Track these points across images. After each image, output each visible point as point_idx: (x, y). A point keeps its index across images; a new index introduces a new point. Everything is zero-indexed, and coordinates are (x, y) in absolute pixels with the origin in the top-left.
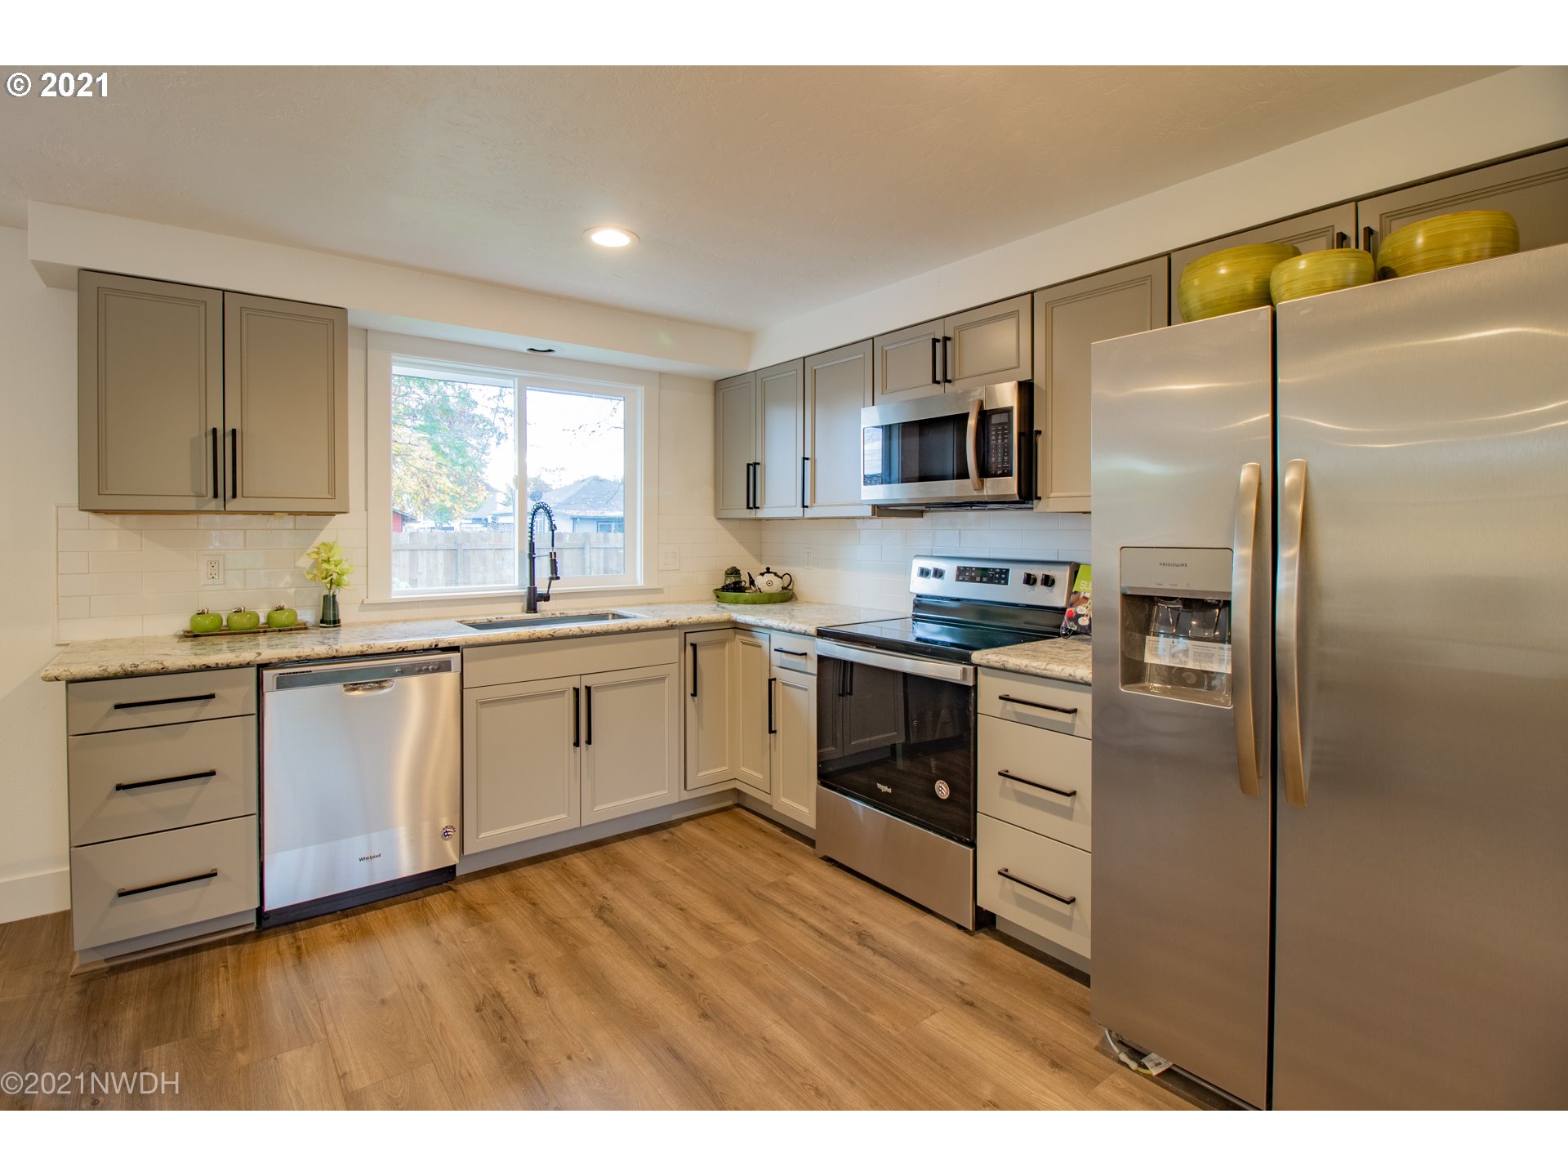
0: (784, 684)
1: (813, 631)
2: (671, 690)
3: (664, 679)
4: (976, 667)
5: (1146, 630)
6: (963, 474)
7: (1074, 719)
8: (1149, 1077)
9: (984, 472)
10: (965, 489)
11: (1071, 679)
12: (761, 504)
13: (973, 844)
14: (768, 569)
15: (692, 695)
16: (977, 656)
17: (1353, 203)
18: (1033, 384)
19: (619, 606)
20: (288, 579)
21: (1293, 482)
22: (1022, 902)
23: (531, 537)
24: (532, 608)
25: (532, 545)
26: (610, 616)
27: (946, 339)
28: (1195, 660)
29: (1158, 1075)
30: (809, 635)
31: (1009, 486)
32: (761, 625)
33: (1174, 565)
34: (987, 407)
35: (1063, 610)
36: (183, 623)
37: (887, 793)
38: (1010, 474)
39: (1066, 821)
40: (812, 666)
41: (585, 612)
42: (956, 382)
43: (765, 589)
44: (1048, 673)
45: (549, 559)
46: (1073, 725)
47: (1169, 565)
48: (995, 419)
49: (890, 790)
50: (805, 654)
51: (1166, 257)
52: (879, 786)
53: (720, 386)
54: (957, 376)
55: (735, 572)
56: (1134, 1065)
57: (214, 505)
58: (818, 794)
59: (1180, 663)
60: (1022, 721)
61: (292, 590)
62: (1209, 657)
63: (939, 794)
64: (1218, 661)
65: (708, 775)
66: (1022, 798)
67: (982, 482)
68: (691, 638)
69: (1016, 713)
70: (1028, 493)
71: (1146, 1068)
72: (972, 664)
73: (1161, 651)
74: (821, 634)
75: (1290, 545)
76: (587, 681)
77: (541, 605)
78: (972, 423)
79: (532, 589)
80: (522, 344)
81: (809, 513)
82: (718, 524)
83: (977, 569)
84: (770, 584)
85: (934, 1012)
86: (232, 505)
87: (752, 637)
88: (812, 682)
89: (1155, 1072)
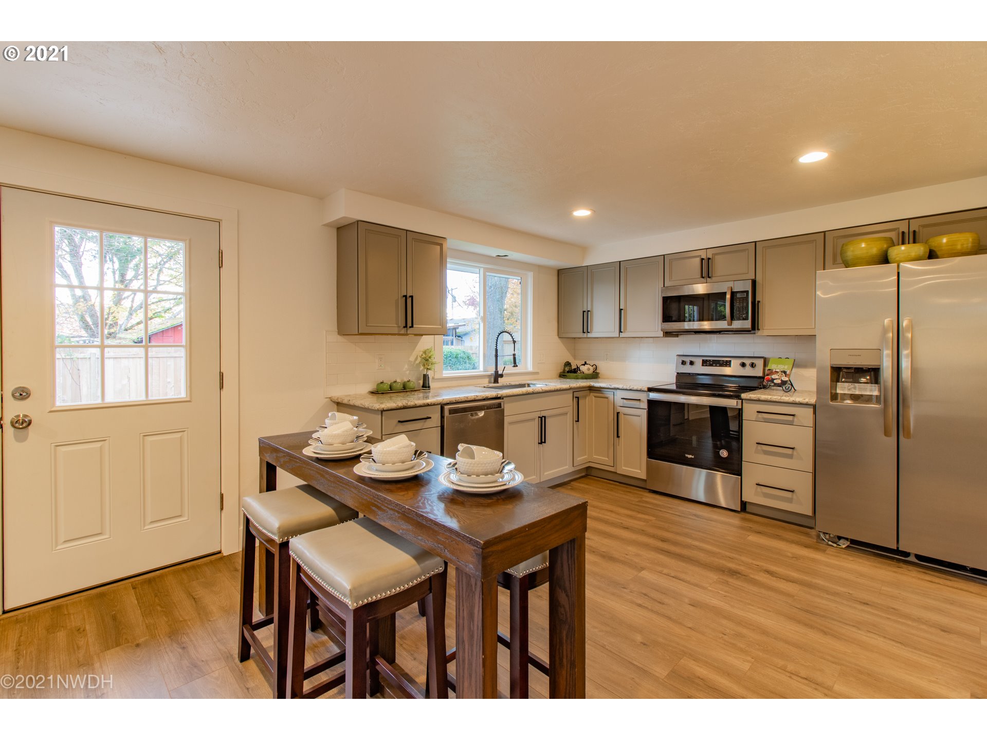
0: (624, 414)
1: (646, 389)
2: (569, 419)
3: (567, 414)
4: (742, 400)
5: (838, 381)
6: (723, 318)
7: (794, 419)
8: (841, 548)
9: (732, 318)
10: (722, 325)
11: (794, 402)
12: (591, 330)
13: (739, 474)
14: (585, 362)
15: (576, 421)
16: (743, 396)
17: (908, 220)
18: (755, 281)
19: (531, 380)
20: (406, 366)
21: (906, 326)
22: (766, 495)
23: (496, 346)
24: (496, 381)
25: (496, 350)
26: (526, 385)
27: (709, 259)
28: (859, 391)
29: (845, 548)
30: (643, 391)
31: (747, 324)
32: (611, 387)
33: (855, 355)
34: (735, 290)
35: (763, 378)
36: (371, 387)
37: (691, 458)
38: (746, 319)
39: (791, 460)
40: (645, 405)
41: (517, 383)
42: (713, 278)
43: (586, 372)
44: (782, 401)
45: (512, 357)
46: (793, 421)
47: (853, 355)
48: (739, 295)
49: (693, 457)
50: (640, 400)
51: (823, 234)
52: (686, 455)
53: (560, 272)
54: (714, 276)
55: (568, 364)
56: (835, 545)
57: (403, 331)
58: (648, 462)
59: (853, 392)
60: (767, 421)
61: (408, 372)
62: (865, 390)
63: (722, 455)
64: (872, 390)
65: (582, 460)
66: (766, 453)
67: (732, 322)
68: (576, 394)
69: (763, 418)
70: (755, 327)
71: (840, 545)
72: (741, 399)
73: (843, 388)
74: (650, 390)
75: (907, 349)
76: (543, 414)
77: (500, 380)
78: (728, 296)
79: (496, 372)
80: (494, 252)
81: (622, 335)
82: (558, 340)
83: (713, 360)
84: (589, 369)
85: (749, 536)
86: (410, 331)
87: (602, 393)
88: (644, 414)
89: (844, 546)
